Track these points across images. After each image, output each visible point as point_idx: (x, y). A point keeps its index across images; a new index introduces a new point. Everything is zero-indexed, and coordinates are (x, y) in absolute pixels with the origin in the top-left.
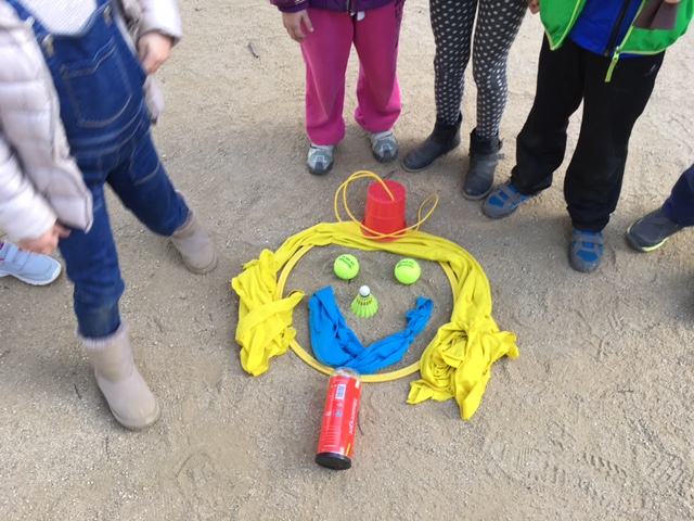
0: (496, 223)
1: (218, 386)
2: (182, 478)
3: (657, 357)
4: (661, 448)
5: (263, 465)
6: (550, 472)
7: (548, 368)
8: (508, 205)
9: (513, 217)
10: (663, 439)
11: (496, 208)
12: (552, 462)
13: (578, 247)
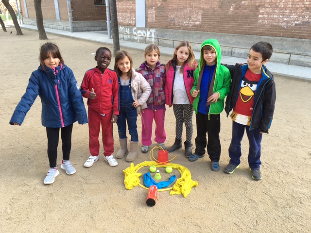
0: (192, 162)
1: (120, 192)
2: (111, 209)
3: (234, 187)
4: (235, 203)
5: (132, 206)
6: (207, 207)
7: (206, 189)
8: (195, 158)
9: (196, 161)
10: (235, 201)
11: (192, 159)
12: (207, 206)
13: (213, 165)
